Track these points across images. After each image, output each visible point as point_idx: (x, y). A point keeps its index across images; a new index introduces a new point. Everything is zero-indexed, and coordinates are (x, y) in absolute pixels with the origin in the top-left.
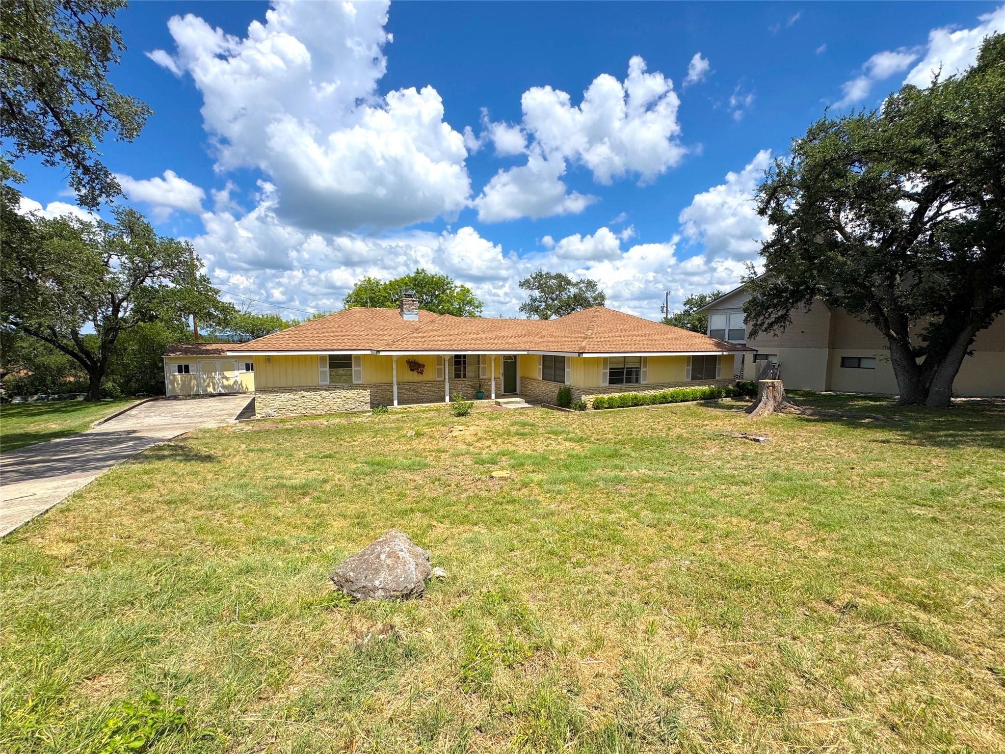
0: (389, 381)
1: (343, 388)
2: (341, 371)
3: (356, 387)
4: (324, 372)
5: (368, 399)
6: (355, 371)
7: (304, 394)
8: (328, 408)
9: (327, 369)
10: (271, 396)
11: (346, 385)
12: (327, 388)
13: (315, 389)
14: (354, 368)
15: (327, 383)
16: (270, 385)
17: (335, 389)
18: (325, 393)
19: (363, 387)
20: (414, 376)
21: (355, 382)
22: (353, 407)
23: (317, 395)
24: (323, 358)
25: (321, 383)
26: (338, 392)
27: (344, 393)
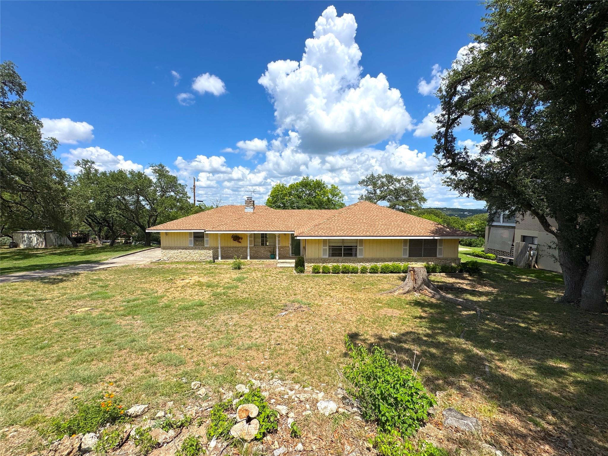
0: (217, 246)
1: (199, 249)
2: (199, 240)
3: (206, 248)
4: (191, 240)
5: (211, 255)
6: (206, 240)
7: (181, 251)
8: (192, 258)
9: (193, 239)
10: (167, 251)
11: (201, 247)
12: (191, 248)
13: (187, 248)
14: (205, 239)
15: (193, 246)
16: (167, 246)
17: (196, 249)
18: (191, 251)
19: (209, 249)
20: (236, 244)
21: (205, 246)
22: (204, 258)
23: (187, 251)
24: (190, 233)
25: (190, 246)
26: (197, 251)
27: (200, 251)
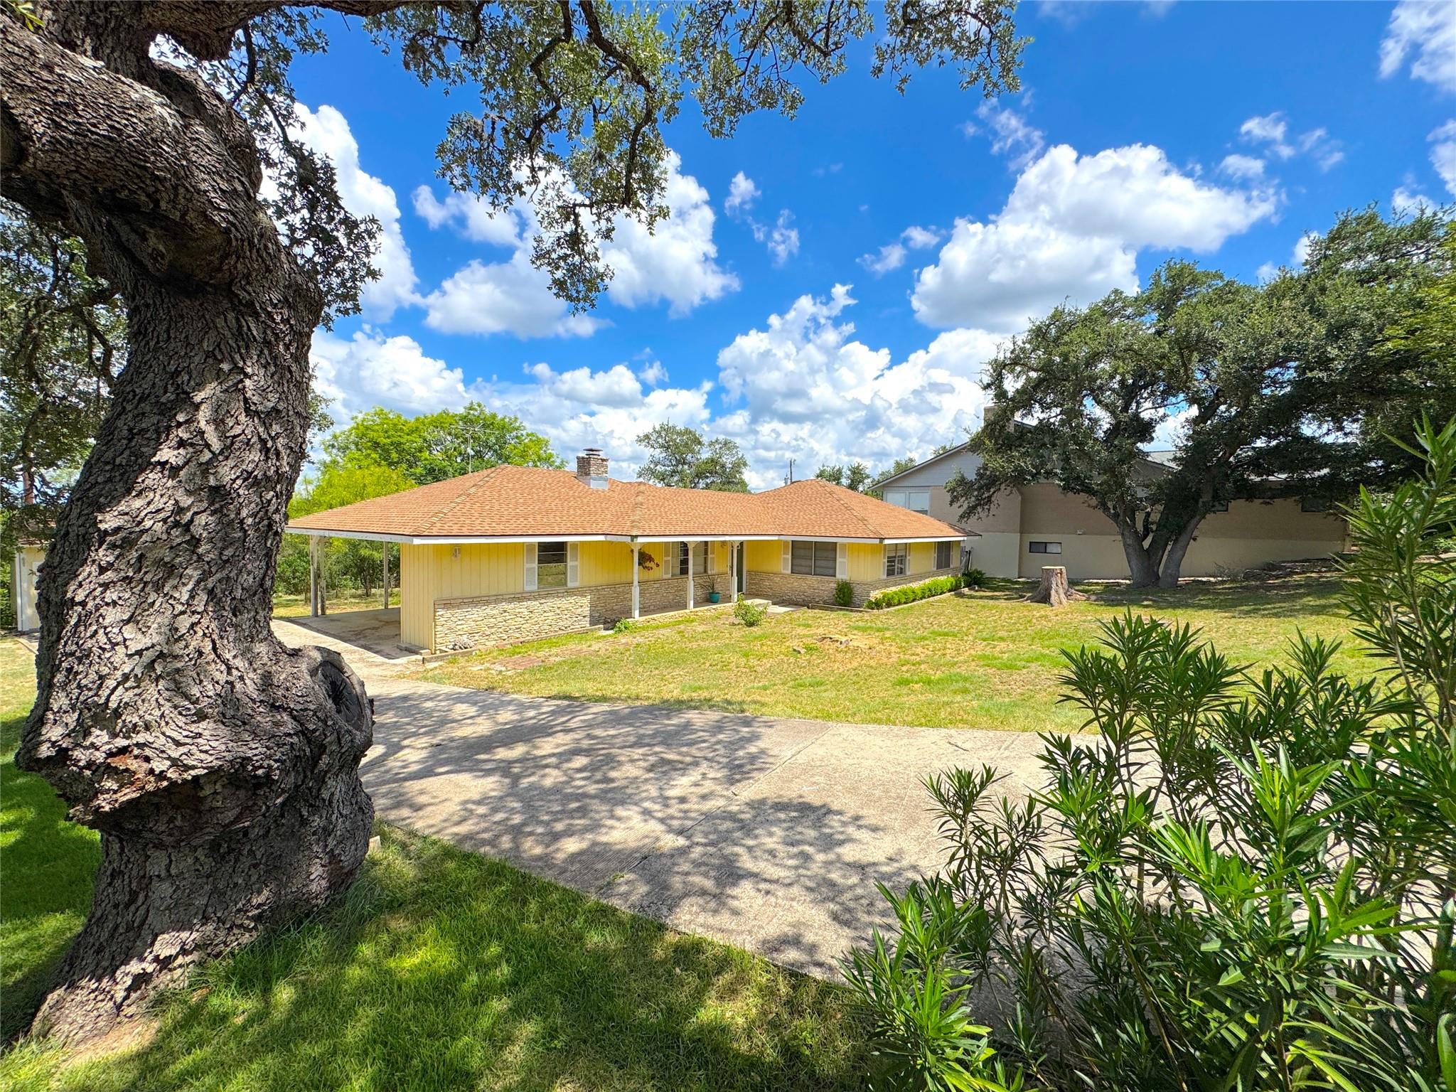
1: (556, 595)
2: (553, 566)
3: (571, 592)
4: (530, 570)
5: (586, 611)
6: (572, 566)
7: (505, 606)
8: (536, 627)
9: (536, 565)
10: (459, 614)
11: (560, 589)
12: (536, 596)
13: (519, 598)
14: (570, 563)
15: (535, 588)
16: (457, 594)
17: (547, 596)
18: (533, 604)
19: (580, 592)
21: (569, 585)
22: (568, 623)
23: (522, 608)
24: (530, 545)
25: (527, 588)
26: (550, 602)
27: (557, 603)
